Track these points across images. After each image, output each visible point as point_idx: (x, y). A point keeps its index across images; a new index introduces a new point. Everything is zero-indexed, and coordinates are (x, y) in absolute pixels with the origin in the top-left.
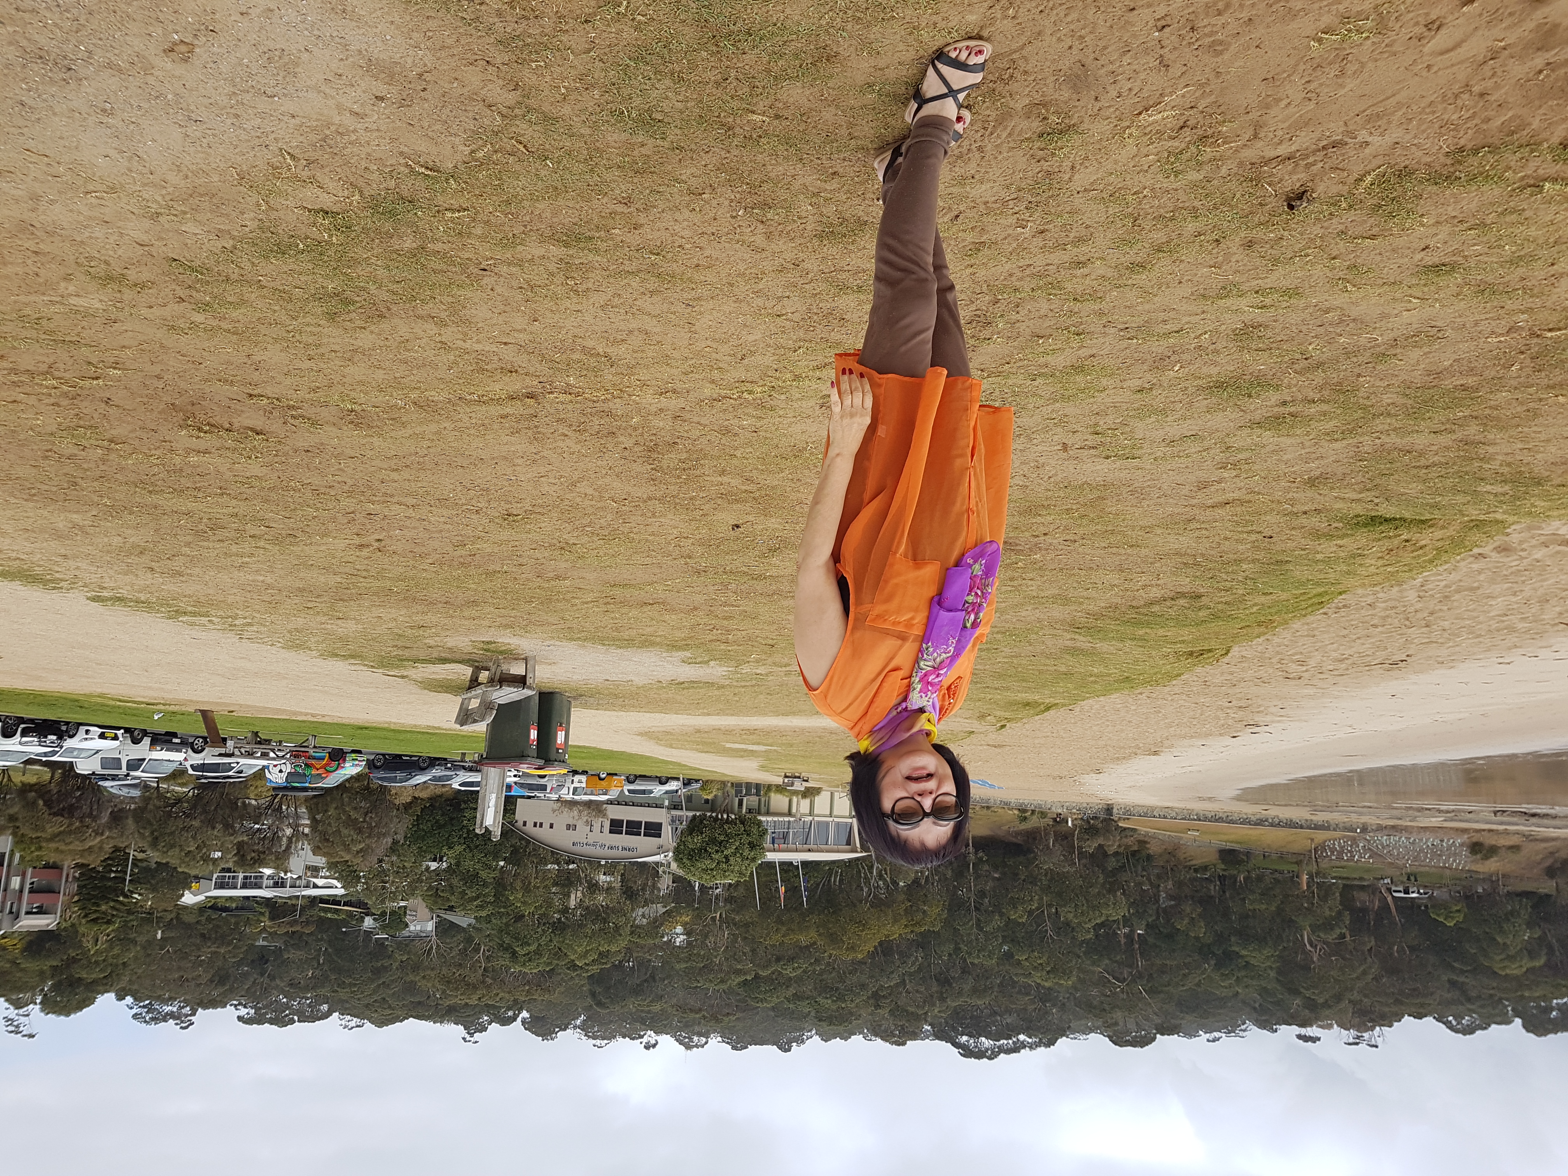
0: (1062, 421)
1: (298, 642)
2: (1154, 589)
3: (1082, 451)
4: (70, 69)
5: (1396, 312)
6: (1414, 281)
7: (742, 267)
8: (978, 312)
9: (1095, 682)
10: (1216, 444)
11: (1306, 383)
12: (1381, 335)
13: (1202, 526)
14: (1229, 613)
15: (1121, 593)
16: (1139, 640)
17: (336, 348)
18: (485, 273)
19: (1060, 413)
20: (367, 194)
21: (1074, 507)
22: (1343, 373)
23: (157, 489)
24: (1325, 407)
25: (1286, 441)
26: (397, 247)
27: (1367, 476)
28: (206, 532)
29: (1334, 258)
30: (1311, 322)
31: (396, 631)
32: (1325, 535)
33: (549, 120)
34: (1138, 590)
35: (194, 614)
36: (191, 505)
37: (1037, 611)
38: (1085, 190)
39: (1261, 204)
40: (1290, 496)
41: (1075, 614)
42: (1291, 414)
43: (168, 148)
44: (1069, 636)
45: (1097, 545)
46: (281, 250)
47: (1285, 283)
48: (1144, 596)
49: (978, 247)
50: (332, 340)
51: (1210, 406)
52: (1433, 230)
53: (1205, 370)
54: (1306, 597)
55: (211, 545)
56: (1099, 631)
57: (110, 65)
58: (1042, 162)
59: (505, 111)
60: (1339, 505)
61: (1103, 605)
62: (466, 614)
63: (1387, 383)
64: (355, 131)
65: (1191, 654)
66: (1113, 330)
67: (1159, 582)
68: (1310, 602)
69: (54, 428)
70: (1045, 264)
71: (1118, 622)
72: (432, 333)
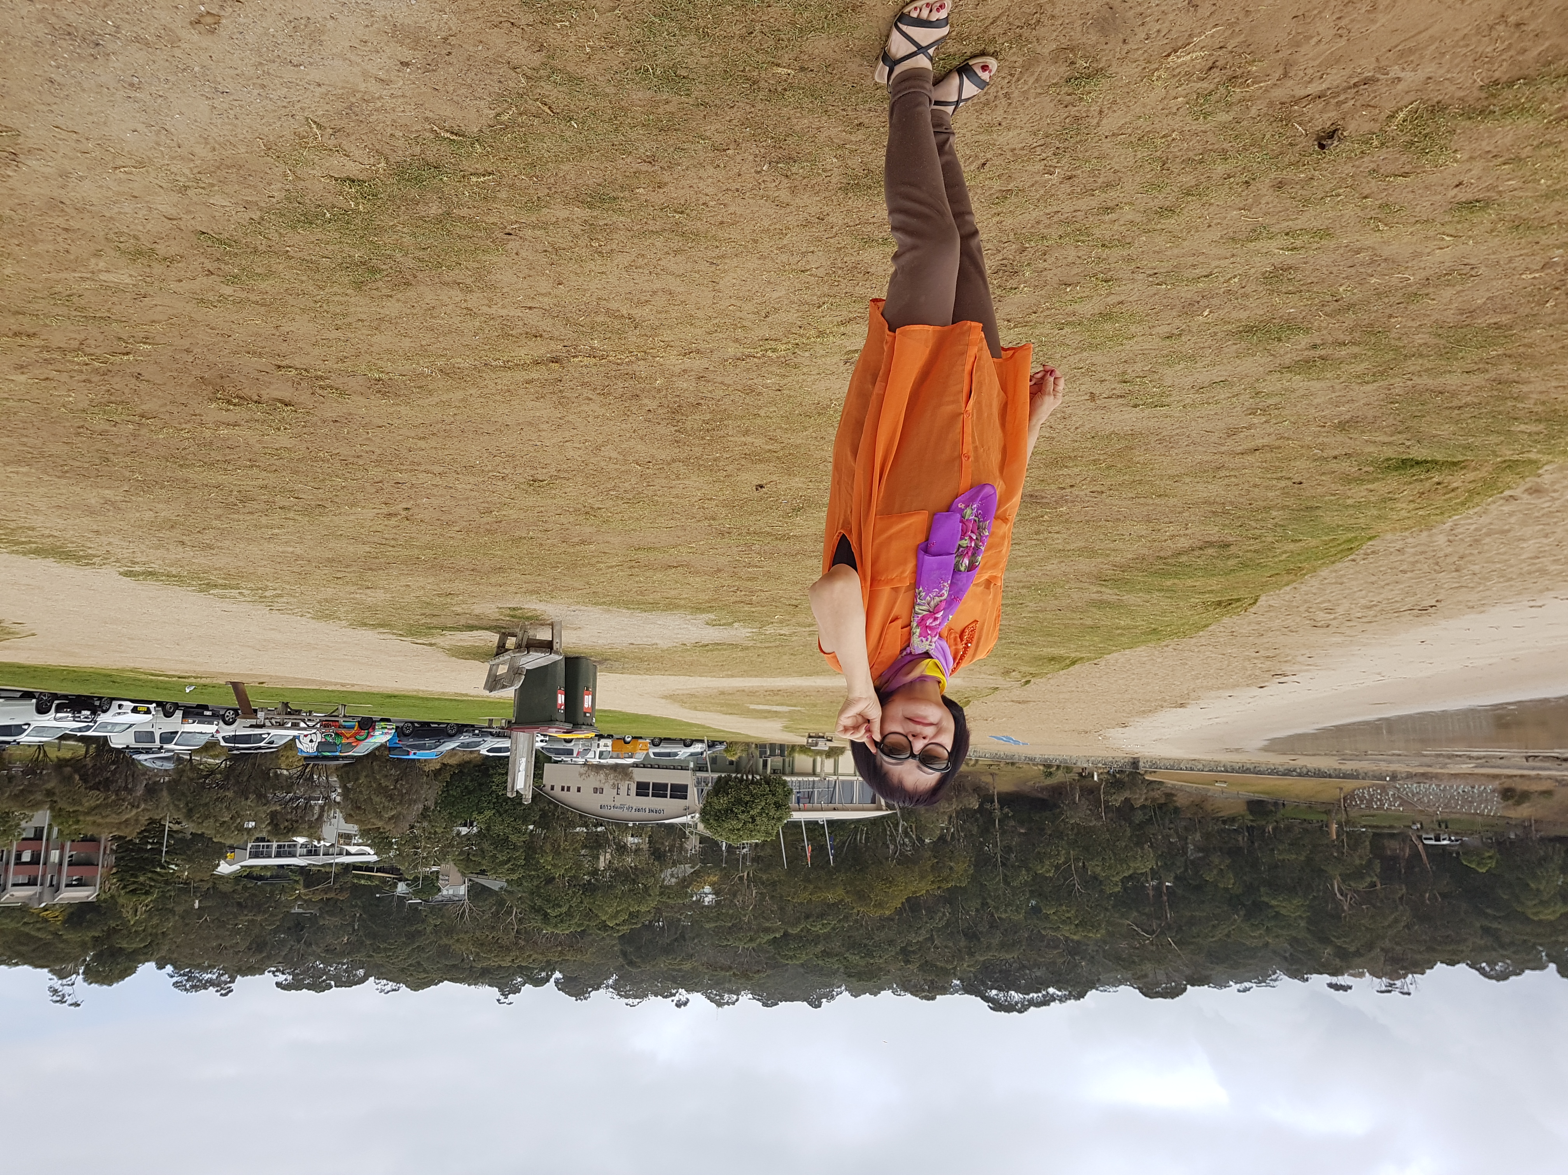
0: (1090, 370)
1: (327, 612)
2: (1182, 539)
3: (1110, 400)
4: (98, 44)
5: (1428, 250)
6: (1448, 218)
7: (766, 223)
8: (1004, 262)
9: (1122, 635)
10: (1245, 390)
11: (1337, 325)
12: (1413, 275)
13: (1232, 473)
14: (1258, 561)
15: (1148, 544)
16: (1167, 591)
17: (364, 317)
18: (510, 237)
19: (1087, 362)
20: (391, 159)
21: (1101, 458)
22: (1374, 314)
23: (187, 462)
24: (1356, 349)
25: (1316, 385)
26: (423, 214)
27: (1398, 418)
28: (235, 505)
29: (1366, 197)
30: (1342, 263)
31: (424, 599)
32: (1356, 480)
33: (574, 80)
34: (1166, 541)
35: (224, 587)
36: (221, 478)
37: (1063, 564)
38: (1113, 135)
39: (1291, 144)
40: (1320, 440)
41: (1101, 566)
42: (1322, 358)
43: (196, 121)
44: (1095, 589)
45: (1125, 496)
46: (309, 220)
47: (1316, 224)
48: (1172, 546)
49: (1005, 194)
50: (359, 309)
51: (1241, 351)
52: (1467, 166)
53: (1235, 315)
54: (1335, 543)
55: (241, 517)
56: (1126, 583)
57: (137, 39)
58: (1070, 107)
59: (530, 73)
60: (1371, 449)
61: (1130, 556)
62: (493, 581)
63: (1419, 323)
64: (380, 98)
65: (1219, 603)
66: (1141, 276)
67: (1187, 532)
68: (1341, 548)
69: (85, 404)
70: (1072, 210)
71: (1145, 573)
72: (458, 299)
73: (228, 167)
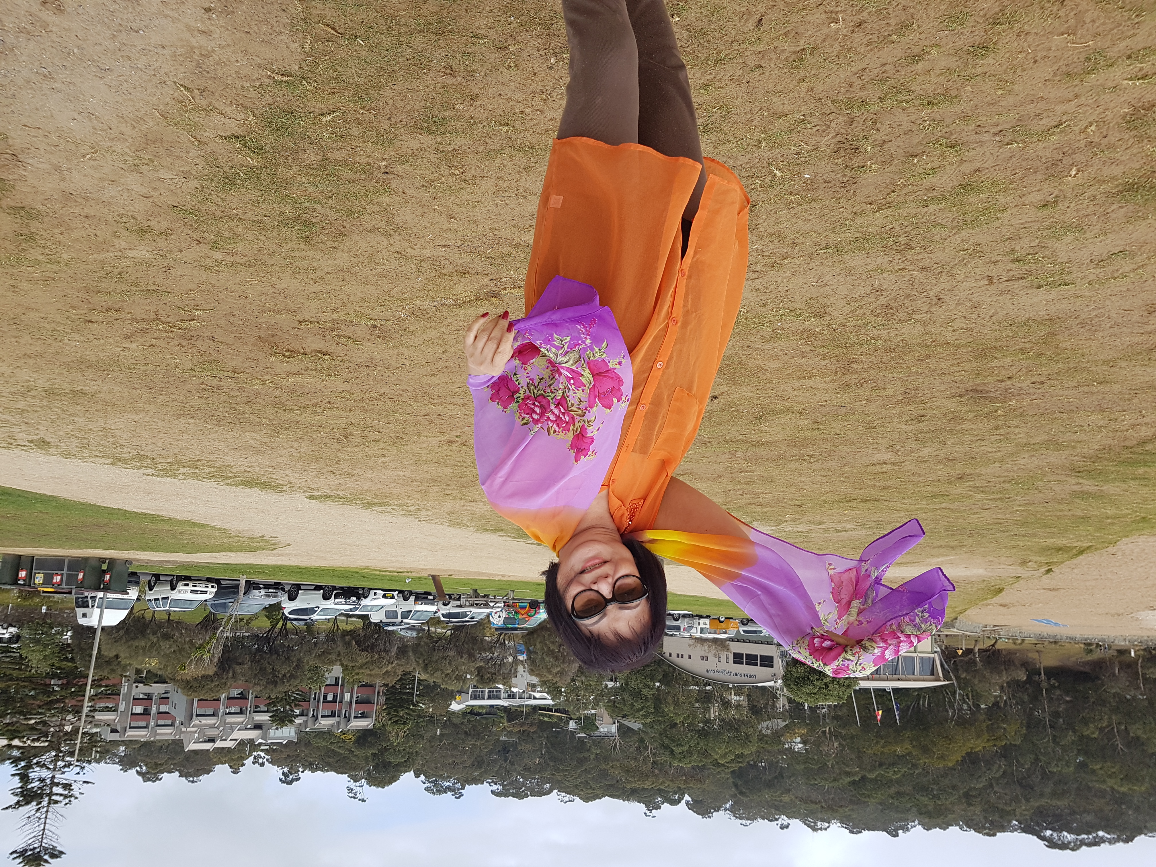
0: (976, 251)
1: (456, 521)
2: (1144, 428)
3: (1011, 283)
9: (1112, 524)
10: (1149, 258)
15: (1111, 435)
16: (1140, 479)
17: (328, 269)
18: (387, 176)
20: (257, 113)
21: (1027, 346)
23: (287, 407)
28: (343, 440)
34: (1127, 430)
35: (380, 505)
36: (317, 419)
37: (1034, 458)
41: (1072, 458)
43: (105, 102)
44: (1073, 481)
45: (1067, 385)
46: (232, 181)
48: (1135, 435)
50: (320, 262)
53: (1107, 171)
55: (353, 450)
56: (1100, 474)
61: (1097, 447)
64: (213, 50)
66: (986, 137)
70: (880, 64)
71: (1115, 463)
72: (385, 244)
73: (154, 142)
